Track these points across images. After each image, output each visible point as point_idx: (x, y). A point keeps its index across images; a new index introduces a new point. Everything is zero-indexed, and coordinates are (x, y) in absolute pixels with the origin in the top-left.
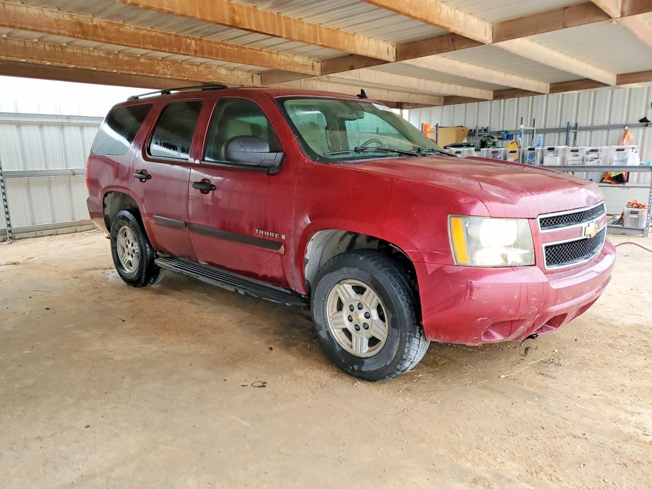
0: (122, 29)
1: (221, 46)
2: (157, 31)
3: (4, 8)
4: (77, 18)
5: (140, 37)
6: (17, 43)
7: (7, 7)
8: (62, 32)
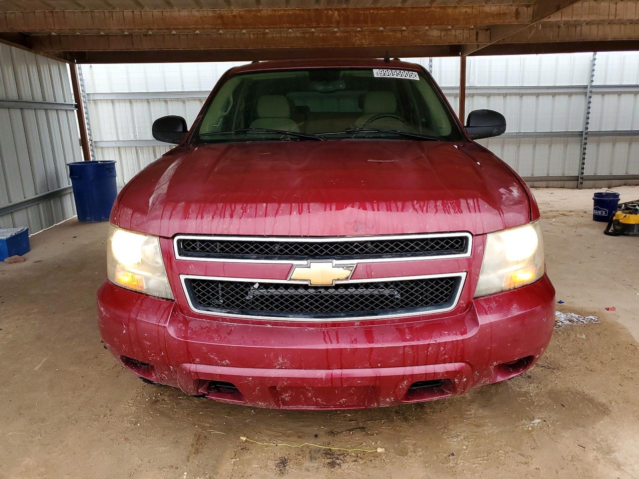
0: (259, 14)
1: (372, 11)
2: (295, 9)
3: (163, 15)
4: (219, 12)
5: (277, 18)
6: (228, 36)
7: (165, 14)
8: (206, 27)
